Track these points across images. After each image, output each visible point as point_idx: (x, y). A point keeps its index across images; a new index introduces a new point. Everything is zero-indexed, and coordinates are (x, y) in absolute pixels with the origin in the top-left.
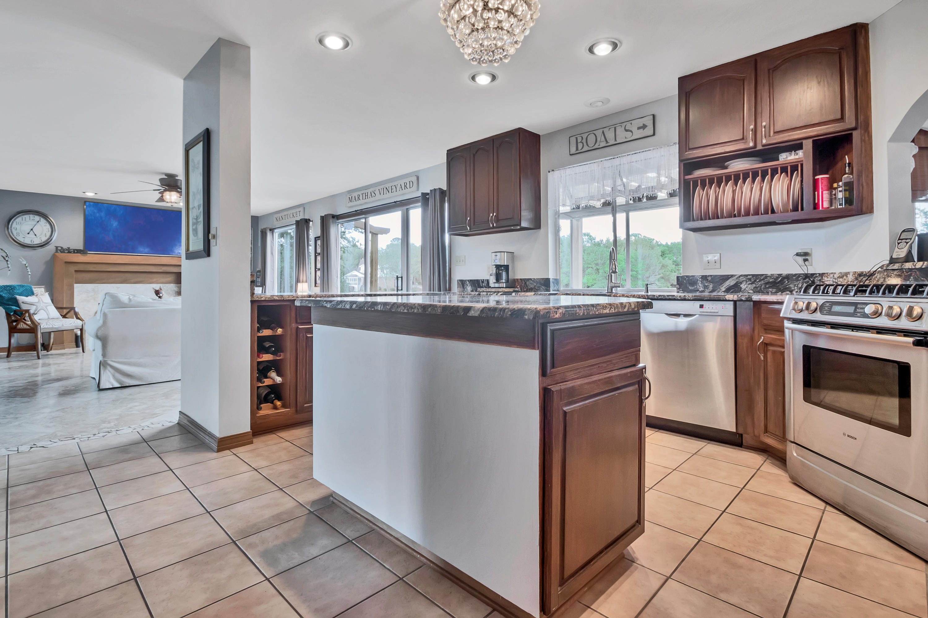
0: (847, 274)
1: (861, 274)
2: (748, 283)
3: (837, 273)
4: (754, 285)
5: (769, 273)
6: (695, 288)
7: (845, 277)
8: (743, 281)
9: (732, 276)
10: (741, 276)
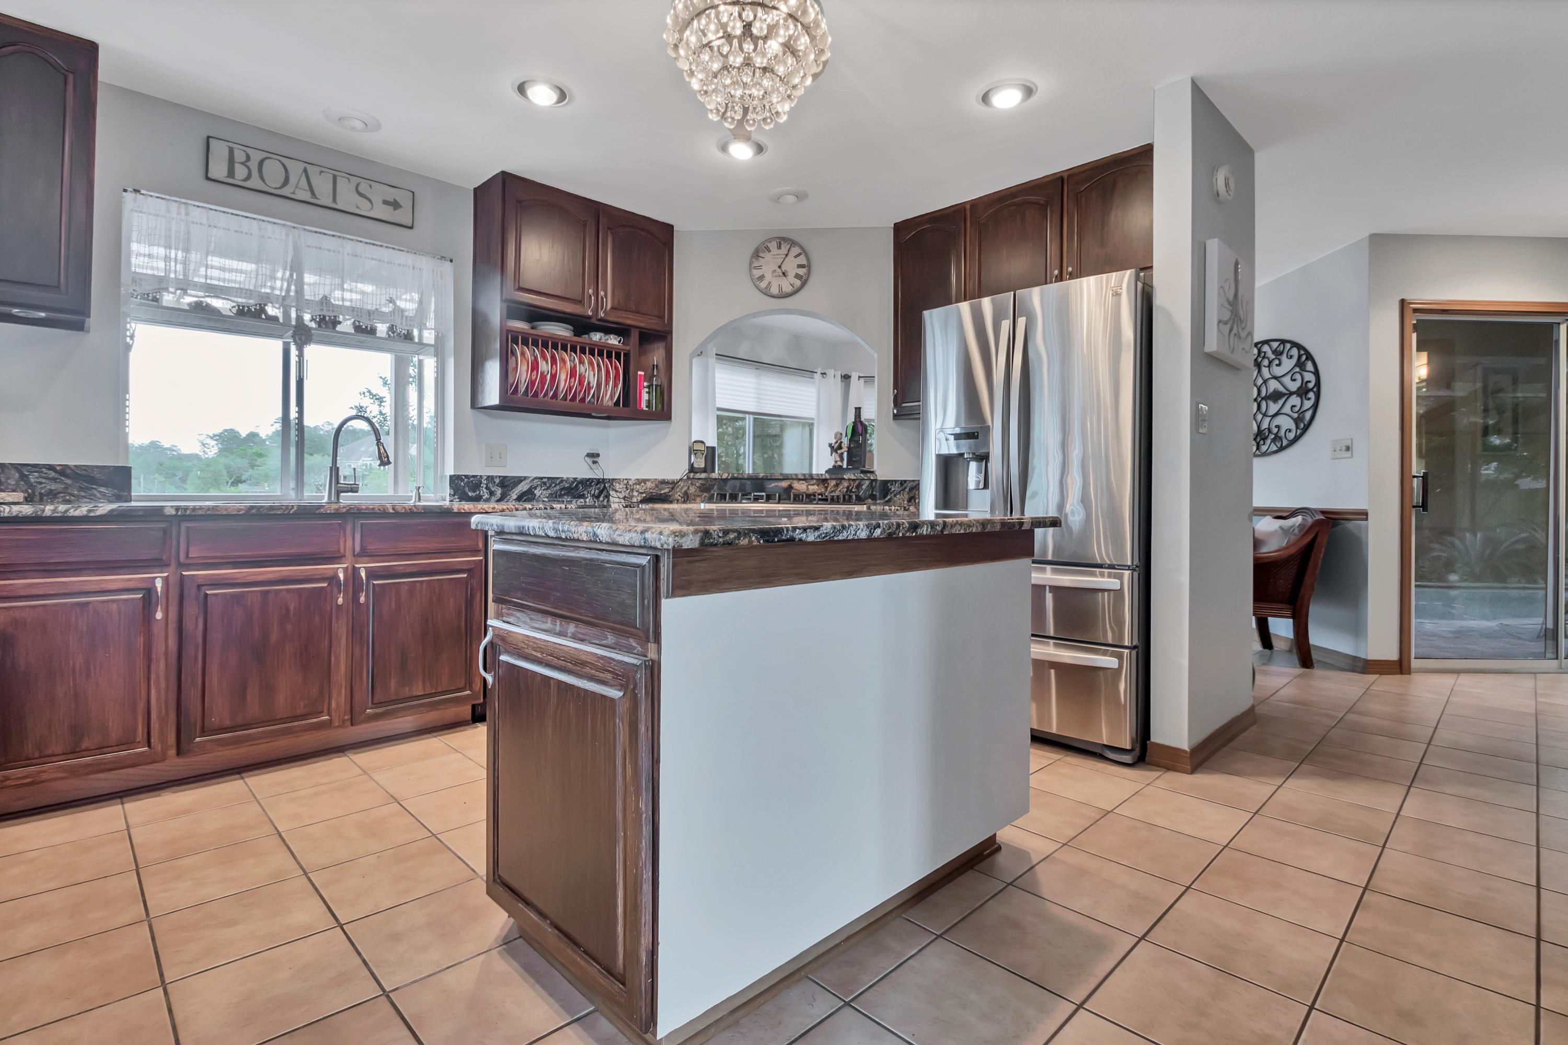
0: (645, 481)
1: (663, 482)
2: (543, 488)
3: (633, 480)
4: (549, 491)
5: (565, 476)
6: (476, 495)
7: (643, 484)
8: (537, 486)
9: (525, 478)
10: (536, 478)
